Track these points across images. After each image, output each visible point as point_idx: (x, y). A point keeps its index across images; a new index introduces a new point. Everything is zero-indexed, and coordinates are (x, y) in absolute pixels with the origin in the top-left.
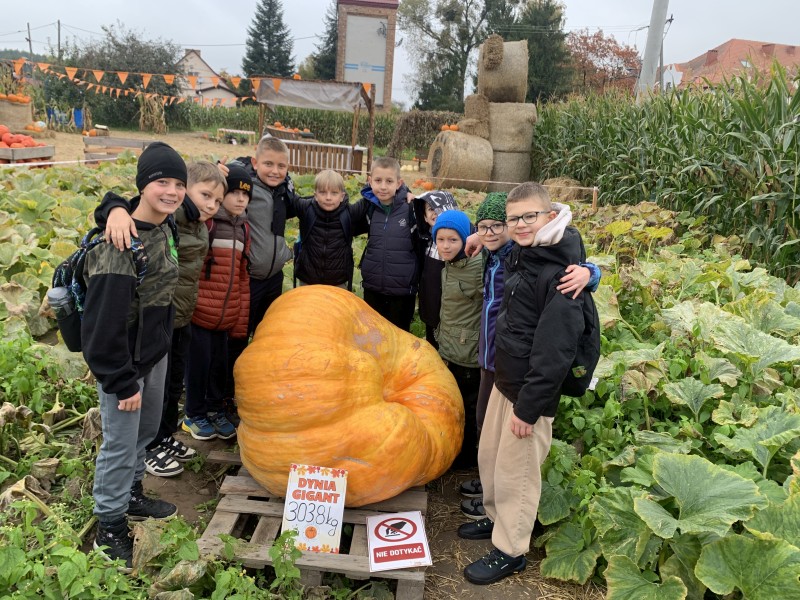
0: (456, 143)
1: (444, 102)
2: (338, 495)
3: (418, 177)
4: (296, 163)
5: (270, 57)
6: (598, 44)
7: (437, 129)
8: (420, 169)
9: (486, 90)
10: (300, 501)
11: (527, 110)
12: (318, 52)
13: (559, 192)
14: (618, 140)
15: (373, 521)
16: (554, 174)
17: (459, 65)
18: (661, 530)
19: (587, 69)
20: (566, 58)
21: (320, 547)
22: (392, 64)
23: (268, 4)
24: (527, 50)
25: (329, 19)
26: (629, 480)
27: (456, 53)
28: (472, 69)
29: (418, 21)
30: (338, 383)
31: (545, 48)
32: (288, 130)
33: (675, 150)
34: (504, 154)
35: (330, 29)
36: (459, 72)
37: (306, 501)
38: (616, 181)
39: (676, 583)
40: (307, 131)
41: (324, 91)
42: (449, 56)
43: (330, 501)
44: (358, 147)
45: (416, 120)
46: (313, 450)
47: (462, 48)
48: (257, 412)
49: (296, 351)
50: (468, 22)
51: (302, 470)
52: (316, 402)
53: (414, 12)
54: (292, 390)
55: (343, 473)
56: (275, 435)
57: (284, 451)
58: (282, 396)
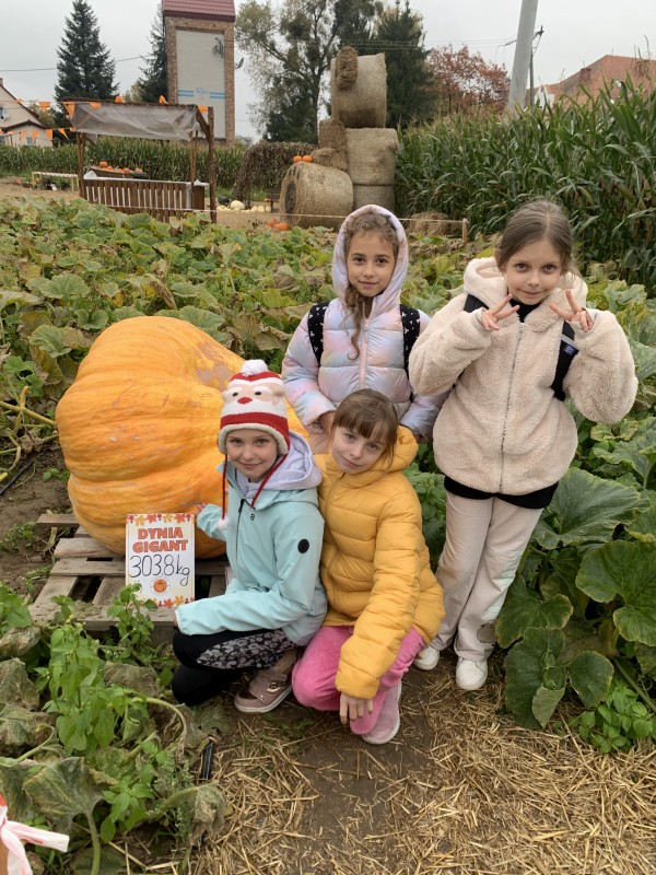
0: (310, 177)
1: (296, 135)
2: (186, 541)
3: (270, 219)
4: (127, 204)
5: (88, 85)
6: (464, 64)
7: (288, 162)
8: (273, 211)
9: (341, 113)
10: (142, 555)
11: (388, 137)
12: (146, 79)
13: (426, 227)
14: (487, 165)
16: (420, 209)
17: (310, 91)
18: (546, 542)
19: (453, 93)
20: (429, 80)
21: (173, 599)
22: (233, 90)
23: (80, 19)
24: (385, 66)
25: (156, 37)
27: (305, 76)
28: (325, 95)
29: (261, 38)
30: (180, 421)
31: (405, 69)
32: (117, 170)
33: (548, 170)
34: (365, 188)
35: (157, 49)
36: (311, 100)
37: (150, 553)
38: (486, 211)
39: (563, 601)
40: (139, 171)
41: (152, 116)
42: (298, 80)
43: (177, 549)
44: (197, 183)
45: (264, 152)
46: (156, 497)
47: (313, 71)
48: (87, 460)
49: (127, 387)
50: (317, 39)
51: (141, 521)
52: (155, 443)
53: (254, 28)
54: (125, 431)
55: (189, 516)
56: (110, 484)
57: (124, 501)
58: (114, 439)
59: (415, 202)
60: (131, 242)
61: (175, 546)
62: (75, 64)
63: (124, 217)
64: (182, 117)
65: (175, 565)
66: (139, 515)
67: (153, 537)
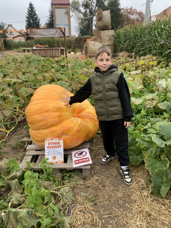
0: (91, 44)
1: (87, 34)
2: (61, 146)
3: (81, 56)
4: (44, 55)
5: (34, 25)
6: (131, 11)
7: (85, 41)
8: (82, 54)
9: (99, 27)
10: (49, 149)
11: (112, 32)
12: (48, 22)
13: (123, 56)
14: (139, 38)
15: (73, 153)
16: (121, 51)
17: (90, 22)
18: (161, 145)
19: (129, 19)
20: (122, 16)
21: (58, 161)
22: (70, 23)
23: (31, 8)
24: (110, 13)
25: (50, 11)
26: (150, 132)
27: (89, 18)
28: (94, 23)
29: (77, 9)
30: (58, 113)
31: (115, 14)
32: (42, 46)
33: (156, 38)
35: (50, 14)
36: (91, 24)
37: (51, 149)
38: (139, 50)
39: (166, 160)
40: (47, 46)
41: (50, 31)
42: (87, 19)
43: (59, 148)
44: (62, 48)
45: (79, 39)
46: (52, 134)
47: (91, 17)
48: (34, 124)
49: (43, 104)
50: (92, 8)
51: (49, 140)
52: (51, 119)
53: (75, 6)
54: (43, 116)
55: (62, 139)
56: (40, 130)
57: (44, 135)
58: (40, 118)
59: (119, 50)
60: (45, 64)
61: (58, 147)
62: (30, 20)
63: (43, 58)
64: (57, 31)
65: (58, 152)
66: (48, 139)
67: (52, 144)
